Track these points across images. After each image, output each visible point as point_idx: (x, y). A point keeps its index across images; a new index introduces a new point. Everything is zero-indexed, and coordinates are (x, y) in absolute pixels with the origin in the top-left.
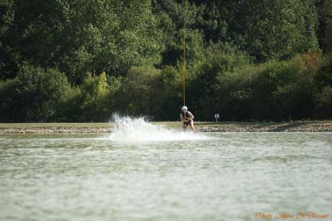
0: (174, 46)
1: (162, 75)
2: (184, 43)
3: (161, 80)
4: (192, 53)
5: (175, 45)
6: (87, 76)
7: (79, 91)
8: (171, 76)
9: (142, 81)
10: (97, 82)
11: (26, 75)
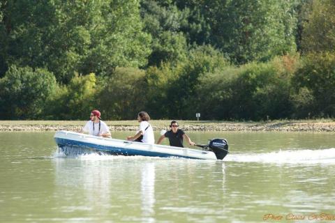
0: (158, 48)
1: (146, 76)
2: (169, 45)
3: (146, 80)
4: (176, 55)
5: (160, 46)
6: (74, 76)
7: (65, 90)
8: (154, 77)
9: (127, 81)
10: (84, 82)
11: (14, 74)
